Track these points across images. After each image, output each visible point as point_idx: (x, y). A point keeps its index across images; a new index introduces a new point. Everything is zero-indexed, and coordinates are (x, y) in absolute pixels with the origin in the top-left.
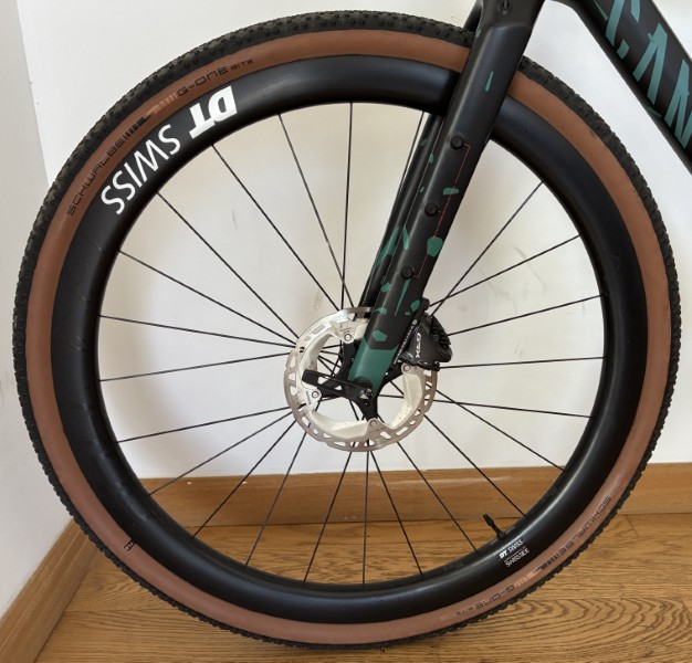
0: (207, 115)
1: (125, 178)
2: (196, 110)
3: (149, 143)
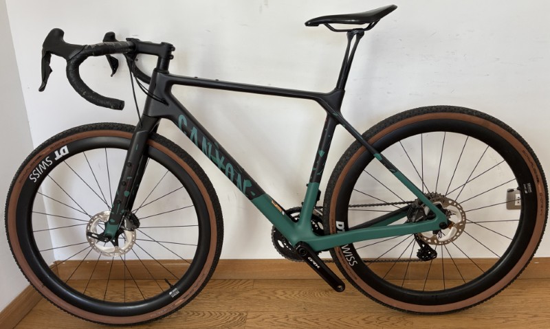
0: (60, 154)
1: (36, 172)
2: (56, 153)
3: (43, 162)
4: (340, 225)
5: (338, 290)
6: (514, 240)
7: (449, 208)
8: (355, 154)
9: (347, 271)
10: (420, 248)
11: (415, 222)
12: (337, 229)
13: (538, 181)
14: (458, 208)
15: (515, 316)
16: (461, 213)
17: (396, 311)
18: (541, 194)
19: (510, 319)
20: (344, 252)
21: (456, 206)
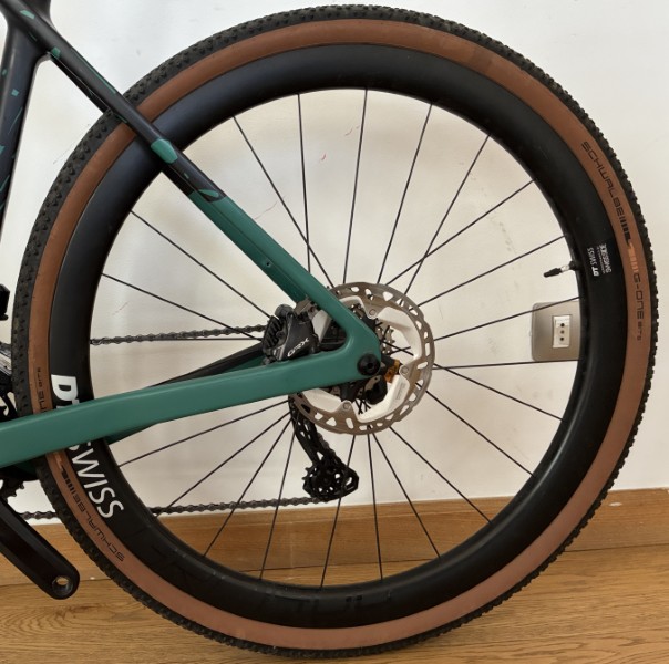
4: (65, 388)
5: (56, 592)
6: (565, 422)
7: (385, 315)
8: (98, 153)
9: (93, 535)
10: (310, 464)
11: (285, 358)
12: (57, 402)
13: (628, 237)
14: (412, 316)
15: (582, 645)
16: (421, 333)
17: (246, 652)
18: (637, 278)
19: (568, 654)
20: (81, 473)
21: (406, 310)
